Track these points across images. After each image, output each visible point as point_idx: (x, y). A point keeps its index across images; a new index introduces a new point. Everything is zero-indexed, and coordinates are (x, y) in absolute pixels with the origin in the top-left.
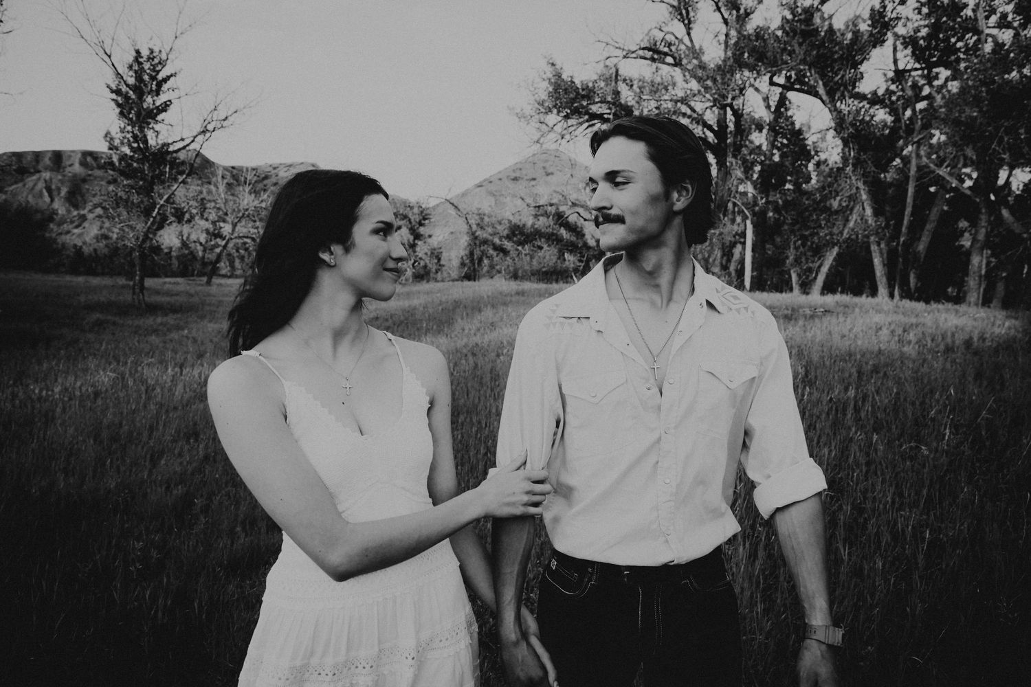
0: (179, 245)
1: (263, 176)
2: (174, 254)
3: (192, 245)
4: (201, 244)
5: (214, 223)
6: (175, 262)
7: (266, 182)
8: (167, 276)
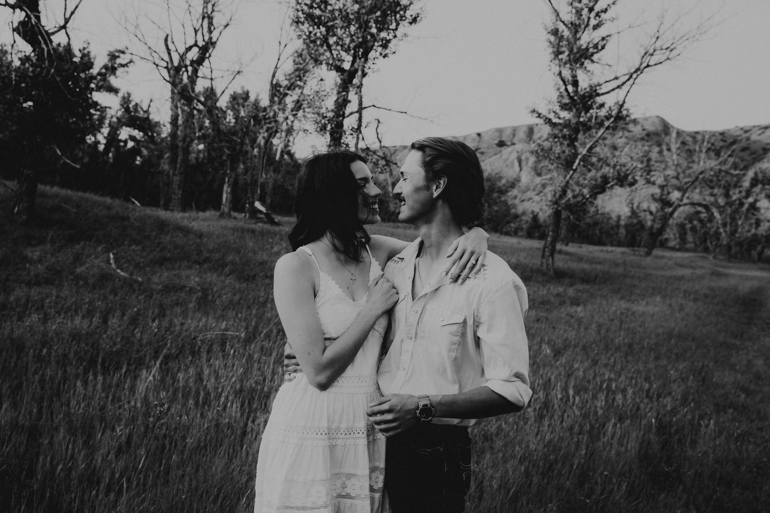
0: (629, 214)
1: (731, 140)
2: (622, 223)
3: (642, 214)
4: (651, 213)
5: (662, 187)
6: (622, 231)
7: (734, 147)
8: (612, 245)
